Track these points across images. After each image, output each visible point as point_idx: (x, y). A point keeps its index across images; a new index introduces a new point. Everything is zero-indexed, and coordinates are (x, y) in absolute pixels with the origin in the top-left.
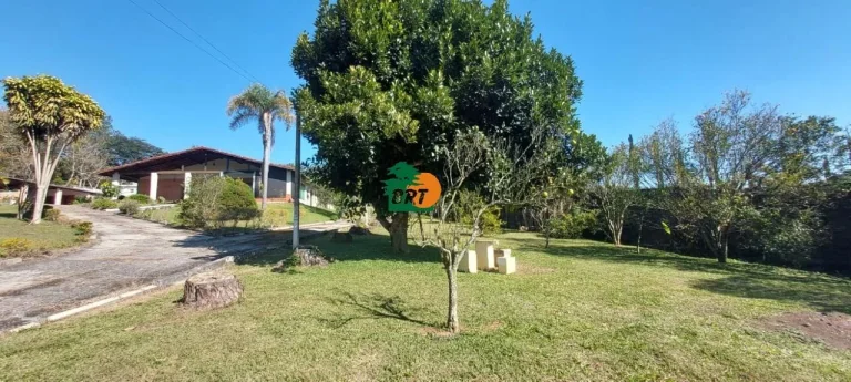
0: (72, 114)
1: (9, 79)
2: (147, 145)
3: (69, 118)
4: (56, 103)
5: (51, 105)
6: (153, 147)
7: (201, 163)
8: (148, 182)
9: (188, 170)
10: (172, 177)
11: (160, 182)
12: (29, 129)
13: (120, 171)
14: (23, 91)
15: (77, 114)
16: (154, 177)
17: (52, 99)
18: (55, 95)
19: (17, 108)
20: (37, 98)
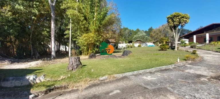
0: (183, 20)
1: (168, 16)
2: (185, 29)
3: (182, 21)
4: (179, 18)
5: (178, 19)
6: (186, 30)
7: (211, 30)
8: (193, 38)
9: (207, 33)
10: (200, 36)
11: (197, 38)
12: (172, 27)
13: (184, 36)
14: (171, 18)
15: (184, 19)
16: (195, 37)
17: (177, 18)
18: (178, 16)
19: (170, 23)
20: (174, 19)
